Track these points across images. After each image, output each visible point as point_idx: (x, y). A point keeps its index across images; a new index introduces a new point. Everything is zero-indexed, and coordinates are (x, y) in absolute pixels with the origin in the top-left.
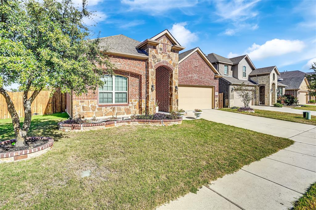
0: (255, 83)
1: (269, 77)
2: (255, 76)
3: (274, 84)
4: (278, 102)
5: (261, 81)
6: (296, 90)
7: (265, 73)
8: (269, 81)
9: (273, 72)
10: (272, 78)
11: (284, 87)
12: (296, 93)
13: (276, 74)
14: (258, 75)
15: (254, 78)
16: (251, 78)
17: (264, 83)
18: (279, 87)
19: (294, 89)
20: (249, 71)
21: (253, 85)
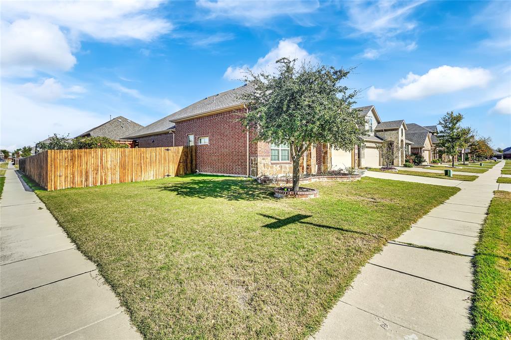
0: (382, 139)
1: (398, 133)
2: (382, 131)
3: (402, 141)
4: (406, 161)
5: (388, 136)
6: (421, 148)
7: (393, 128)
8: (397, 138)
9: (402, 127)
10: (401, 134)
11: (410, 144)
12: (421, 151)
13: (403, 129)
14: (386, 130)
15: (380, 133)
16: (377, 133)
17: (393, 140)
18: (406, 144)
19: (419, 146)
20: (375, 125)
21: (381, 141)
